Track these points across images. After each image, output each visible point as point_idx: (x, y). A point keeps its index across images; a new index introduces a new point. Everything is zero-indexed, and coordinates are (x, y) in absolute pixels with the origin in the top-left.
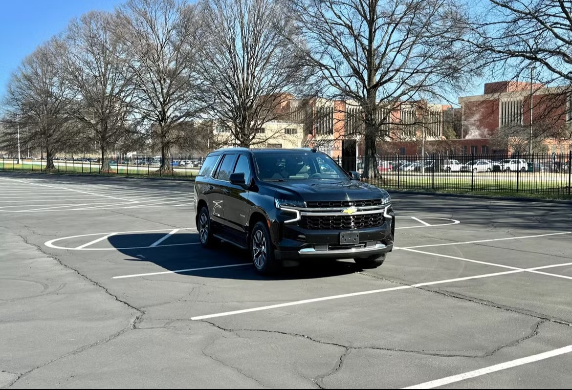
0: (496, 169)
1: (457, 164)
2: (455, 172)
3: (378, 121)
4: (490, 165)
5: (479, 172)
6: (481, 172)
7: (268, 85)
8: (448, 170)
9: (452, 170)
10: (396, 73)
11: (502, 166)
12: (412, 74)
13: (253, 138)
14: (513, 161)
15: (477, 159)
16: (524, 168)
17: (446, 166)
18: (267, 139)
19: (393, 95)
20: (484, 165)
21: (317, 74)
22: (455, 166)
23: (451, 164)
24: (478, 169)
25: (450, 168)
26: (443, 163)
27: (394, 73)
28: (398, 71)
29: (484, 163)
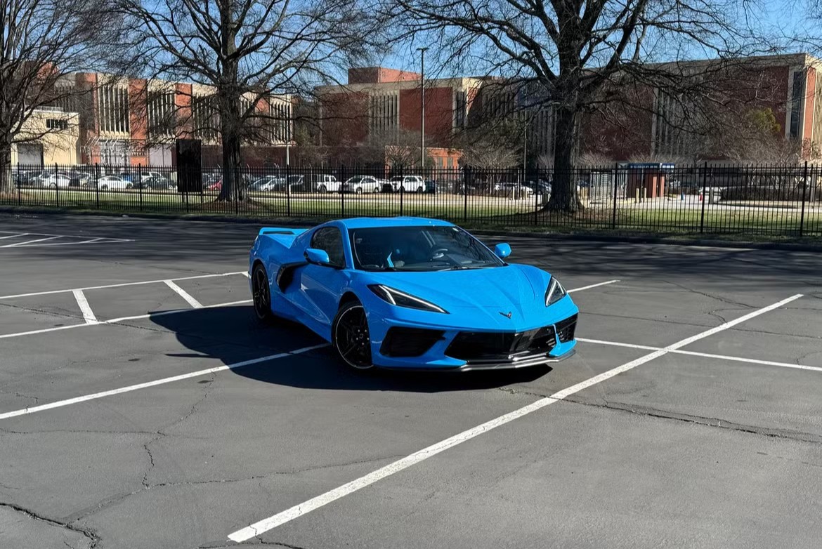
0: (387, 189)
1: (334, 181)
2: (332, 192)
3: (243, 110)
4: (378, 184)
5: (365, 193)
6: (367, 193)
7: (39, 43)
8: (323, 188)
9: (328, 190)
10: (267, 38)
11: (396, 184)
12: (294, 40)
13: (18, 131)
14: (408, 178)
15: (362, 174)
16: (421, 188)
17: (319, 184)
18: (43, 134)
19: (266, 71)
20: (371, 184)
21: (141, 28)
22: (333, 186)
23: (326, 181)
24: (363, 188)
25: (325, 186)
26: (315, 180)
27: (265, 36)
28: (269, 34)
29: (371, 181)
